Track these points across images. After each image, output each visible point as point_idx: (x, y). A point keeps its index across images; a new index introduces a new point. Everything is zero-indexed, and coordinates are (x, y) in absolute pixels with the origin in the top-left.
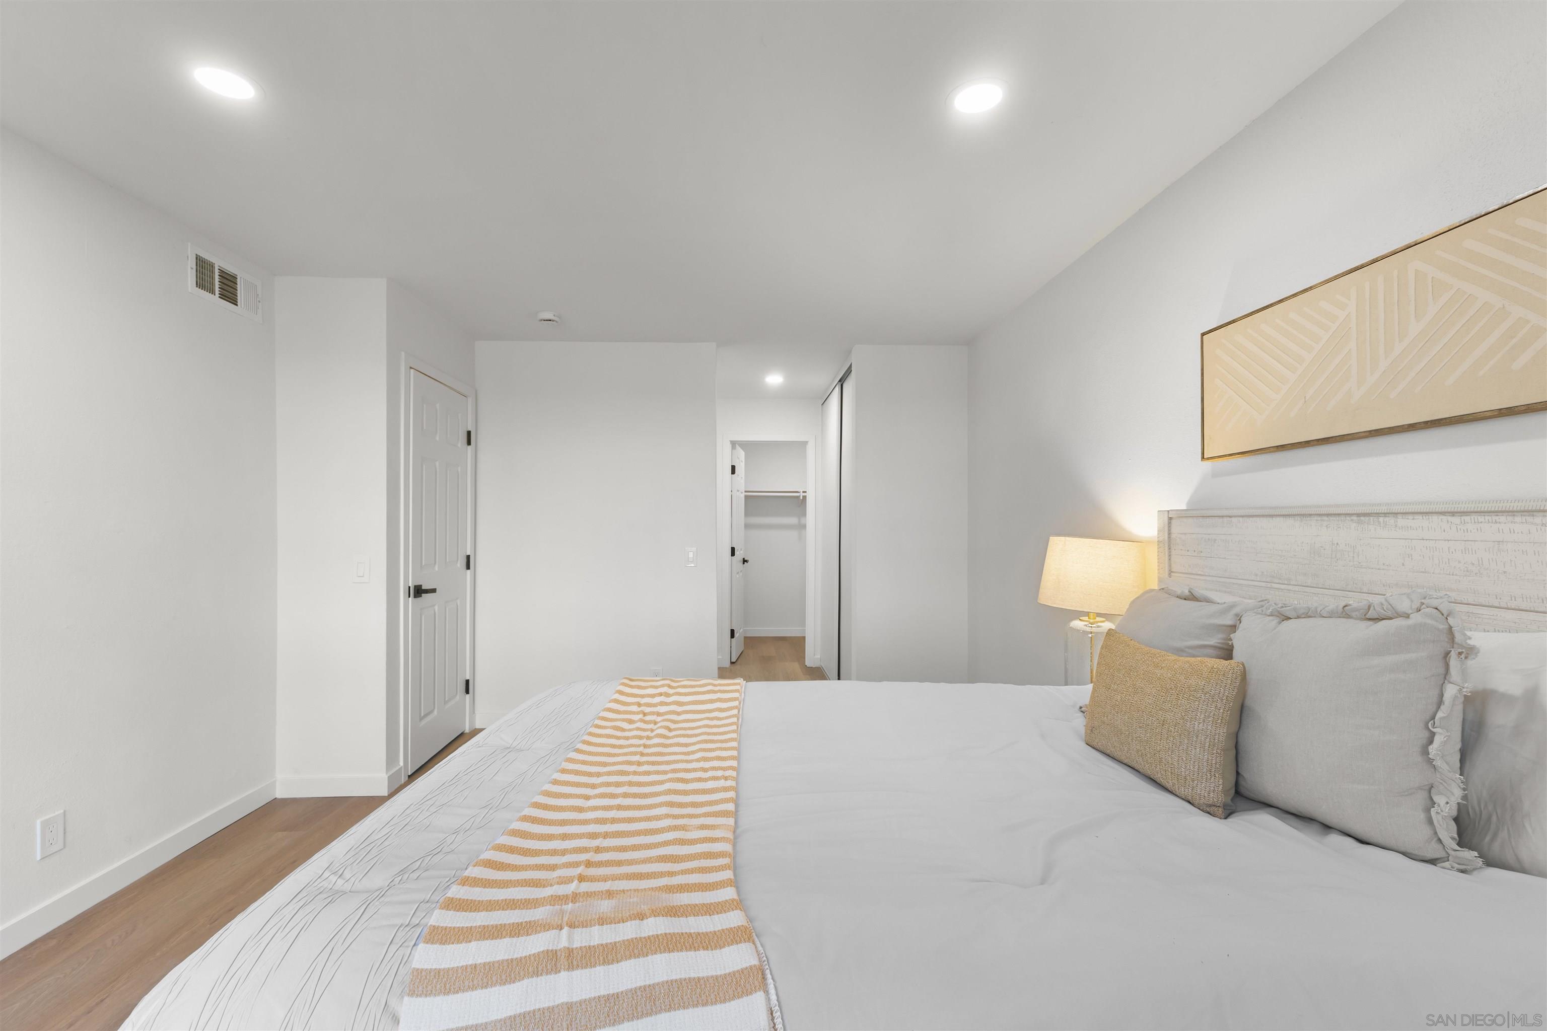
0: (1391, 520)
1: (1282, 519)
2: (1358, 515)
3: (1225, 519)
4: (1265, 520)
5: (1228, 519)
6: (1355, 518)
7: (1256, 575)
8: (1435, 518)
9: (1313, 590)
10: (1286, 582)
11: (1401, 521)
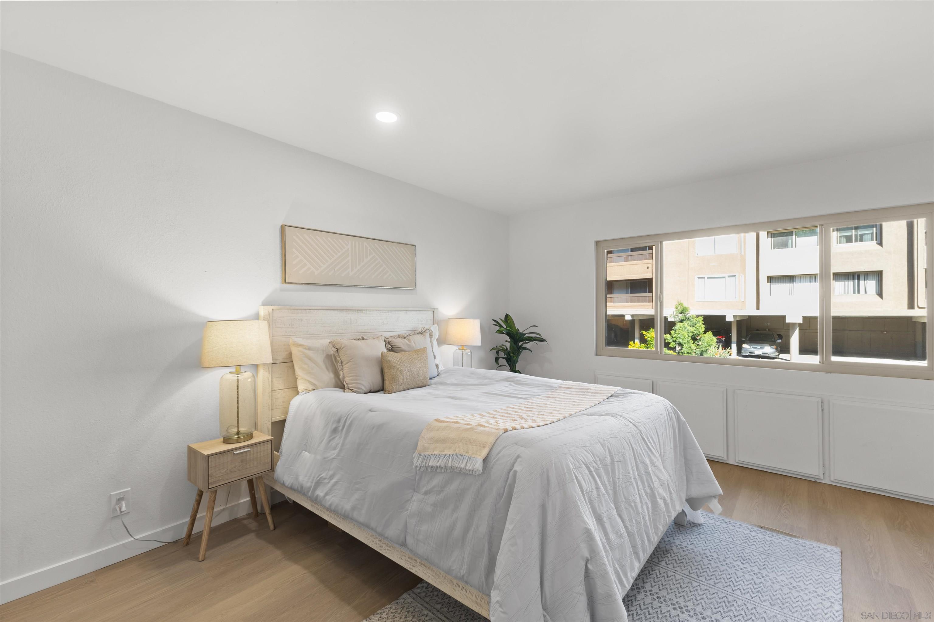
0: (365, 312)
1: (333, 311)
2: (357, 310)
3: (307, 311)
4: (326, 311)
5: (309, 310)
6: (356, 311)
7: (323, 332)
8: (375, 311)
9: (345, 334)
10: (335, 333)
11: (368, 312)
